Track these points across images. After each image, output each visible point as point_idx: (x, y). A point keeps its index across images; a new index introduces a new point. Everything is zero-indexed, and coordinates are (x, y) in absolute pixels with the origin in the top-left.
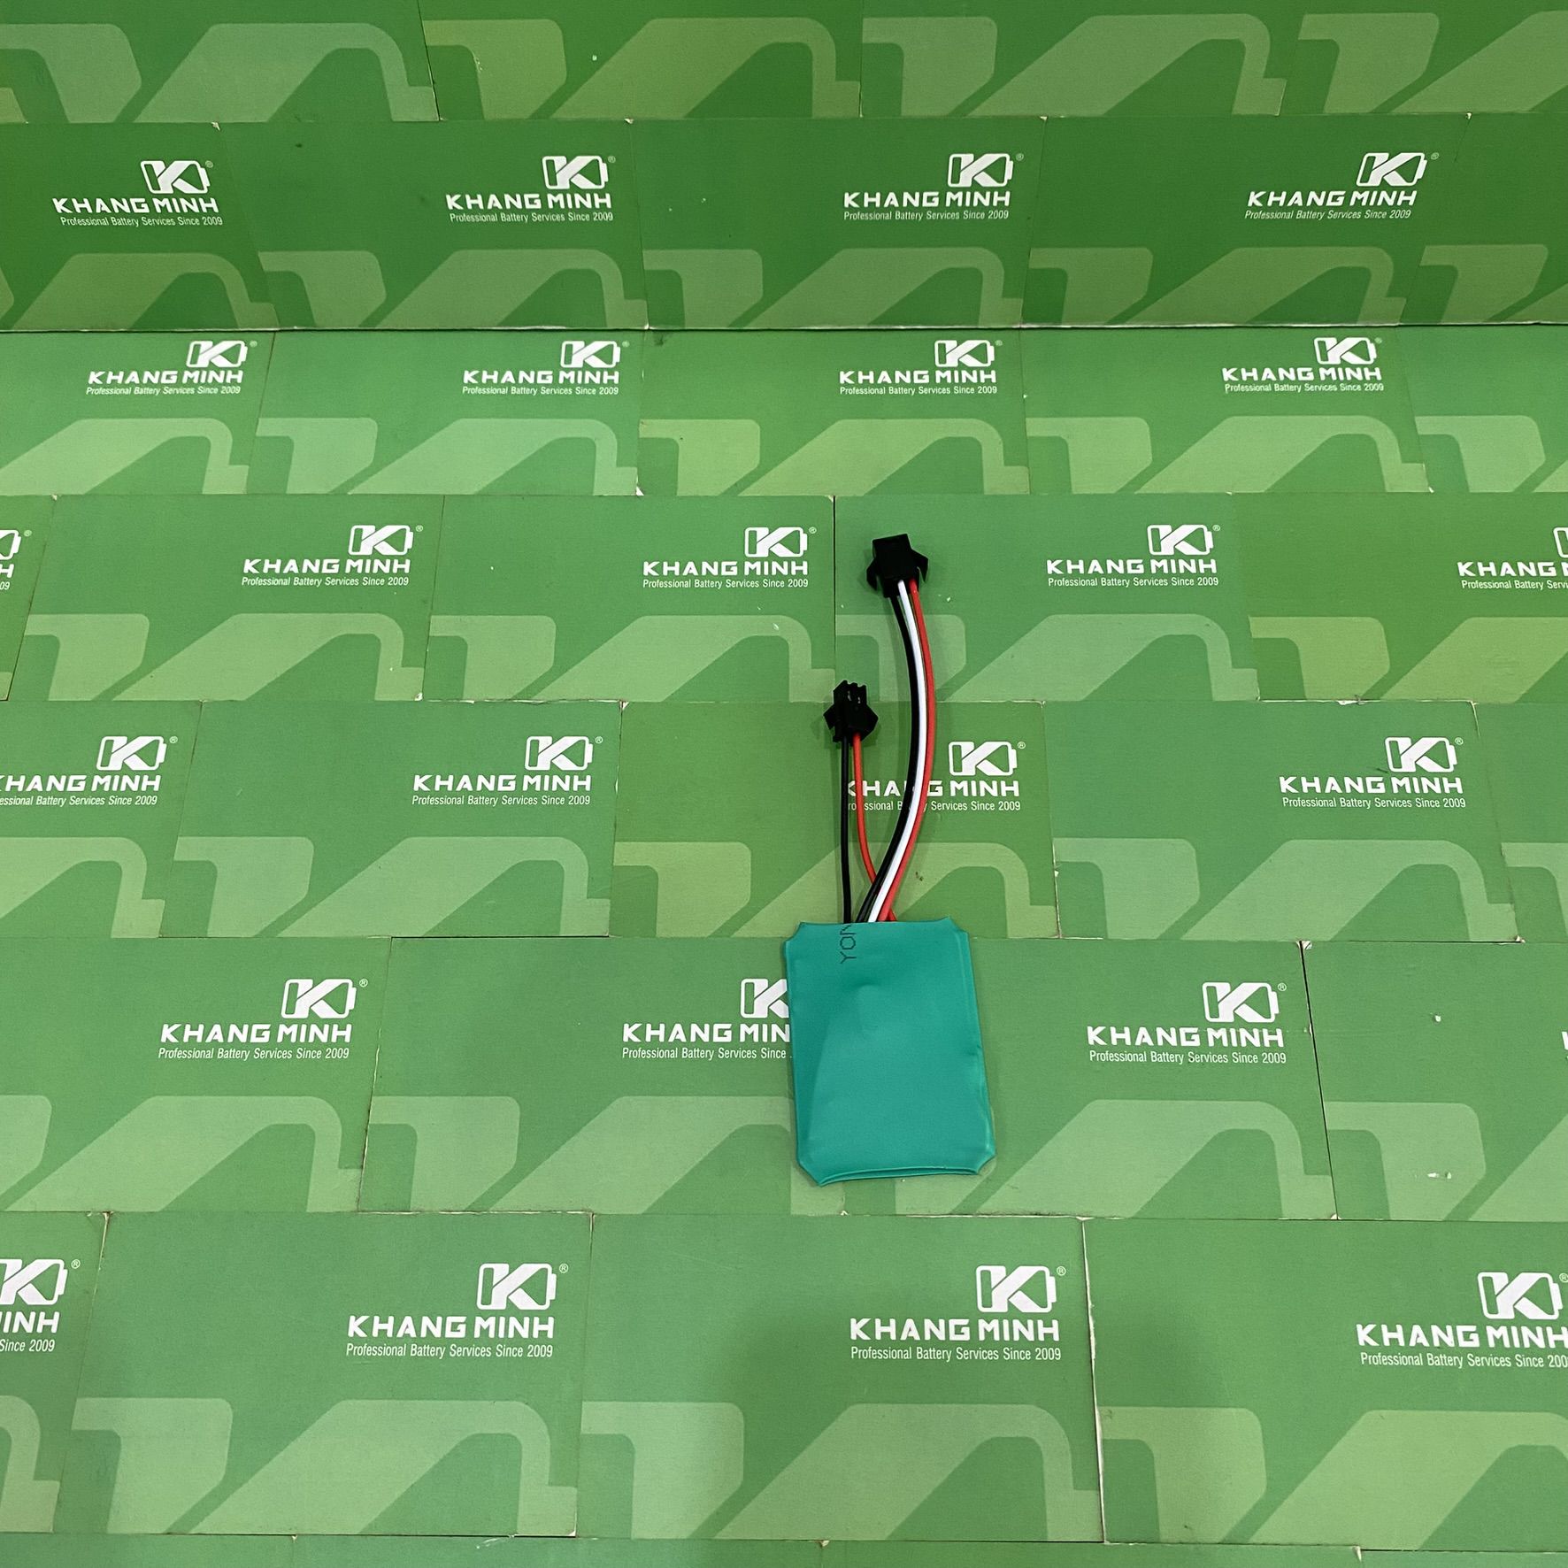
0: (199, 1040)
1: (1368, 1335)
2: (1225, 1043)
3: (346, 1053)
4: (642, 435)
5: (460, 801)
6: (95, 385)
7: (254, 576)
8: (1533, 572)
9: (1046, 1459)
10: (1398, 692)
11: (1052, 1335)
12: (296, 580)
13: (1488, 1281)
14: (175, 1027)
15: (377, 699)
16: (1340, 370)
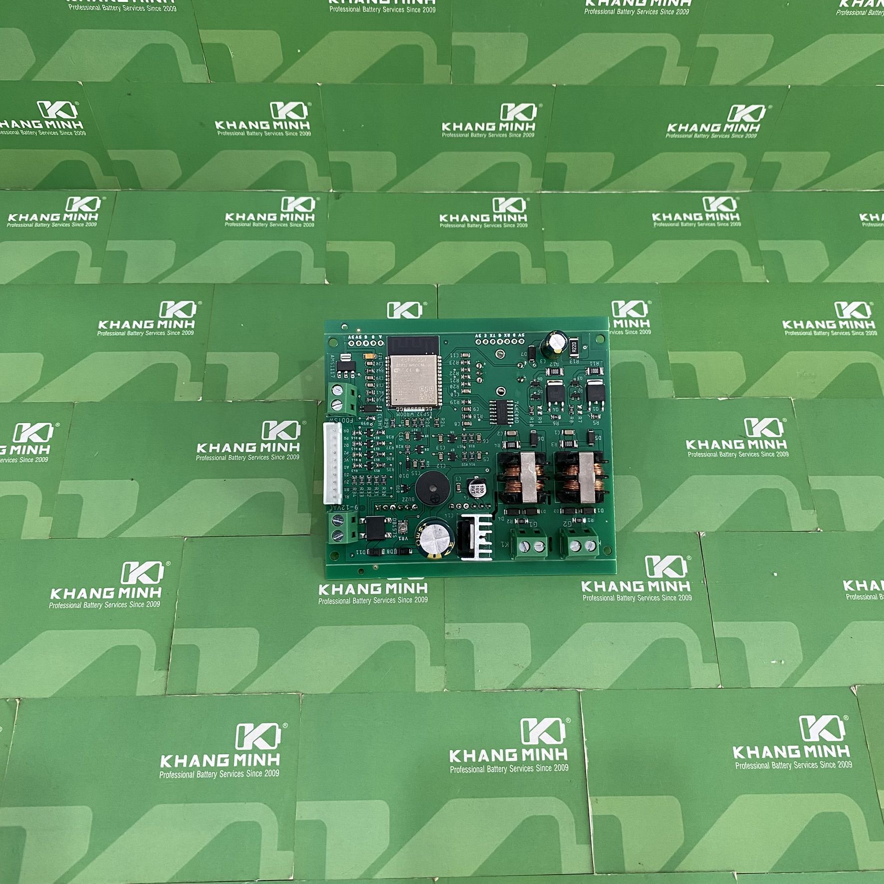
0: (73, 597)
1: (740, 752)
2: (658, 590)
3: (158, 604)
4: (328, 250)
5: (224, 458)
6: (12, 222)
7: (104, 330)
8: (823, 326)
9: (561, 827)
10: (750, 393)
11: (563, 757)
12: (129, 332)
13: (805, 721)
14: (59, 590)
15: (175, 400)
16: (717, 215)
